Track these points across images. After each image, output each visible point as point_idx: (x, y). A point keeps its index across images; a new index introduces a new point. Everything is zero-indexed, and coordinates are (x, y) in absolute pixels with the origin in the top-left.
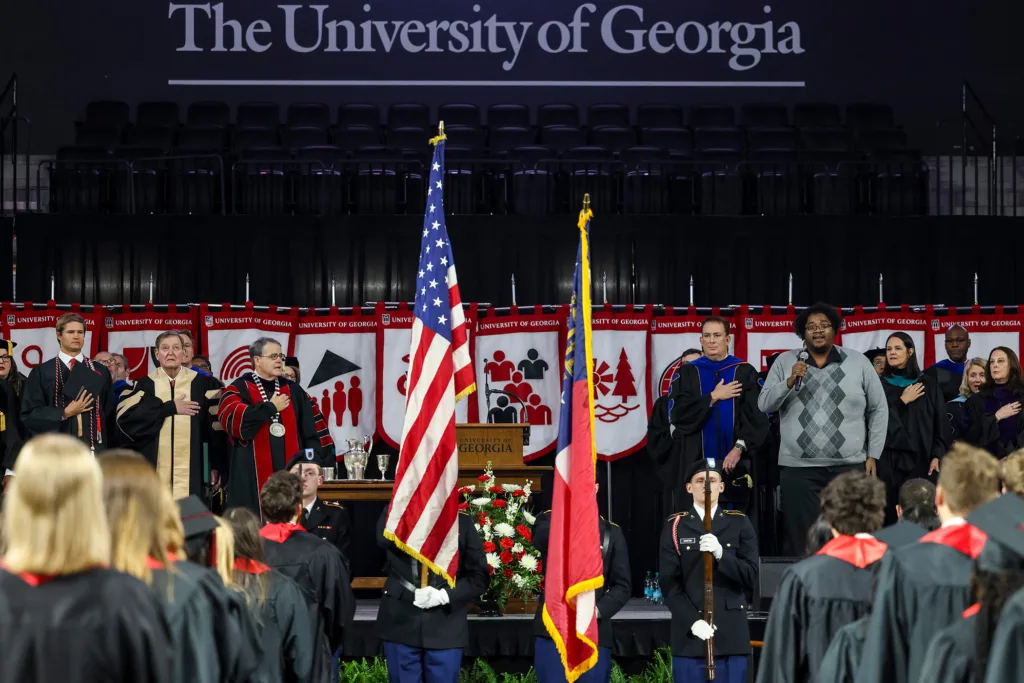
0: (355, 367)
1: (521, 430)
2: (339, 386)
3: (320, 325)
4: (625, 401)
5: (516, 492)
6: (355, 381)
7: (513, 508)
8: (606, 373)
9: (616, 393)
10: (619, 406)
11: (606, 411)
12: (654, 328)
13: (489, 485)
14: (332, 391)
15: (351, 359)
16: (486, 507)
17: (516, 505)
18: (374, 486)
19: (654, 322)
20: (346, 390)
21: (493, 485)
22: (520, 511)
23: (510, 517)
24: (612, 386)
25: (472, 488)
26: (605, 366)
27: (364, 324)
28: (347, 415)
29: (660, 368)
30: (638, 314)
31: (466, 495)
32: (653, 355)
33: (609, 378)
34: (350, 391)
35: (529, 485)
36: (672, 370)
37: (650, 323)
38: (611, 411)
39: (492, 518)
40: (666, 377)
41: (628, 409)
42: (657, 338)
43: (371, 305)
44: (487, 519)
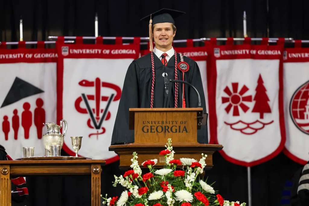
0: (38, 91)
1: (196, 113)
2: (27, 106)
3: (11, 56)
4: (262, 117)
5: (193, 164)
6: (40, 102)
7: (191, 177)
8: (246, 94)
9: (254, 110)
10: (257, 121)
11: (245, 126)
12: (286, 58)
13: (170, 158)
14: (21, 111)
15: (36, 84)
16: (167, 177)
17: (194, 174)
18: (69, 161)
19: (286, 53)
20: (32, 109)
21: (173, 159)
22: (197, 180)
23: (189, 185)
24: (251, 105)
25: (155, 161)
26: (245, 89)
27: (47, 55)
28: (33, 130)
29: (290, 91)
30: (272, 46)
31: (150, 167)
32: (284, 80)
33: (249, 99)
34: (36, 111)
35: (204, 158)
36: (300, 92)
37: (282, 52)
38: (251, 126)
39: (173, 186)
40: (296, 98)
41: (264, 124)
42: (289, 67)
43: (53, 40)
44: (169, 186)
